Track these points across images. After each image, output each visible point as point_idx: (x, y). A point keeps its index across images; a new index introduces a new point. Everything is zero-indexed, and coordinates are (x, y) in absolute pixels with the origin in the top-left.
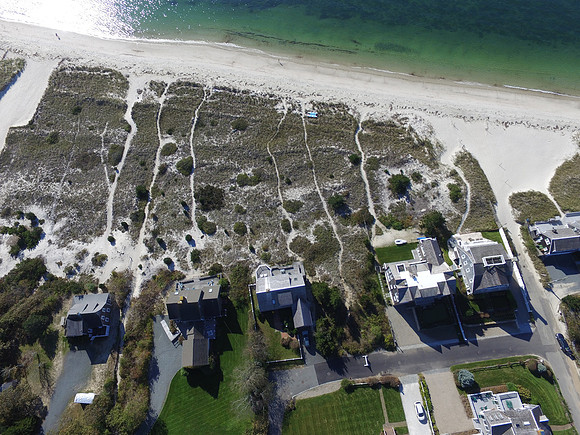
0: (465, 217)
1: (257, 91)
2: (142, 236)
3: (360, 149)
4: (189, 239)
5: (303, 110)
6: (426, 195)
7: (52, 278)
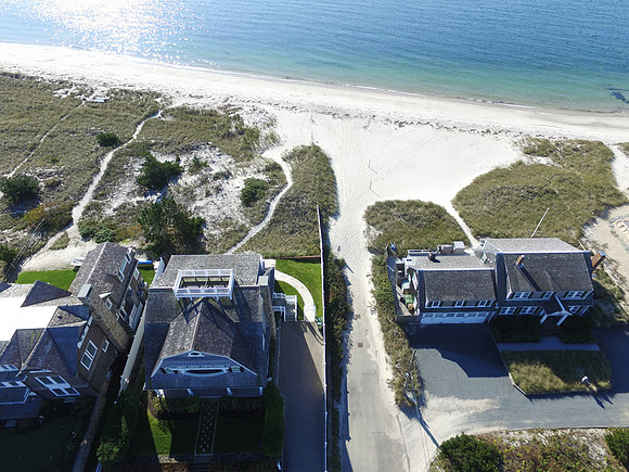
0: (255, 231)
3: (135, 134)
5: (92, 96)
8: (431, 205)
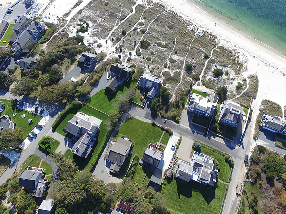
0: (237, 97)
1: (185, 18)
2: (116, 45)
3: (211, 54)
4: (130, 53)
5: (198, 32)
6: (227, 81)
7: (84, 44)
8: (278, 105)
